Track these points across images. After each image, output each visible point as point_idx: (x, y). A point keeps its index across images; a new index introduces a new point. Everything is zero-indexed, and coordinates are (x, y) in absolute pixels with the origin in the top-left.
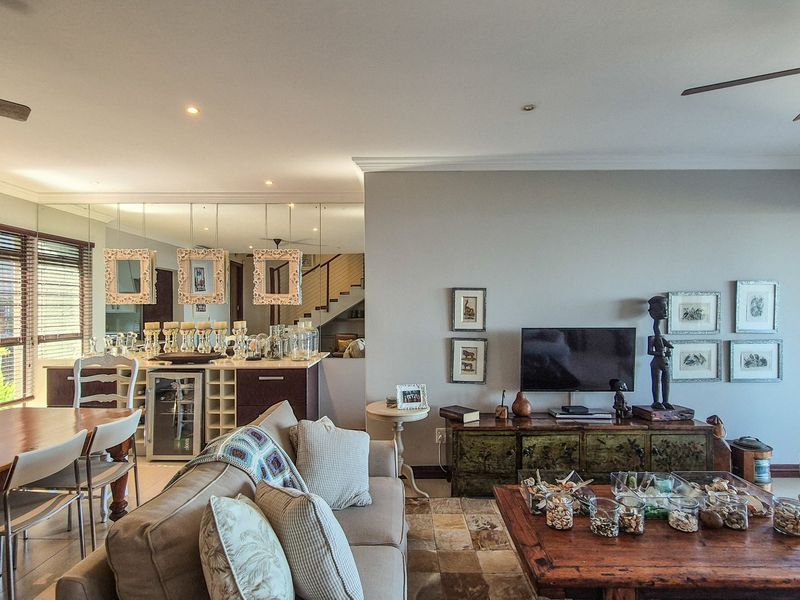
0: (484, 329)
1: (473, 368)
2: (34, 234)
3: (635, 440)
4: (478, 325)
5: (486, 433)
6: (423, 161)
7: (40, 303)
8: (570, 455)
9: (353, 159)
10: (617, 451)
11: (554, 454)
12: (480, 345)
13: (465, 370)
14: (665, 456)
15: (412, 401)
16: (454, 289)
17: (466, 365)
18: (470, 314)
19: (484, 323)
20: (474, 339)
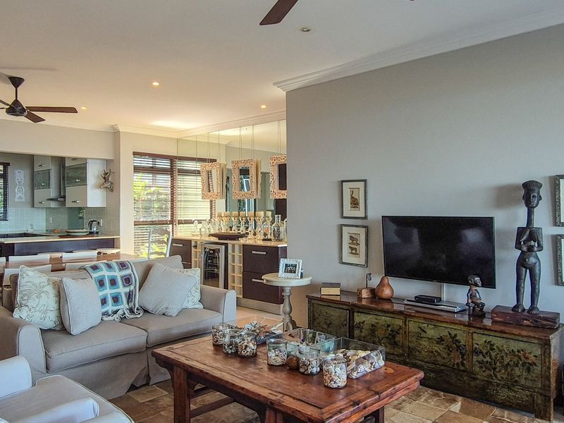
0: (365, 218)
1: (358, 252)
2: (176, 158)
3: (456, 335)
4: (361, 213)
5: (331, 305)
6: (317, 75)
7: (179, 199)
8: (394, 337)
9: (274, 84)
10: (438, 343)
11: (380, 333)
12: (362, 232)
13: (352, 253)
14: (488, 359)
15: (291, 272)
16: (343, 181)
17: (352, 249)
18: (355, 203)
19: (366, 213)
20: (357, 226)
